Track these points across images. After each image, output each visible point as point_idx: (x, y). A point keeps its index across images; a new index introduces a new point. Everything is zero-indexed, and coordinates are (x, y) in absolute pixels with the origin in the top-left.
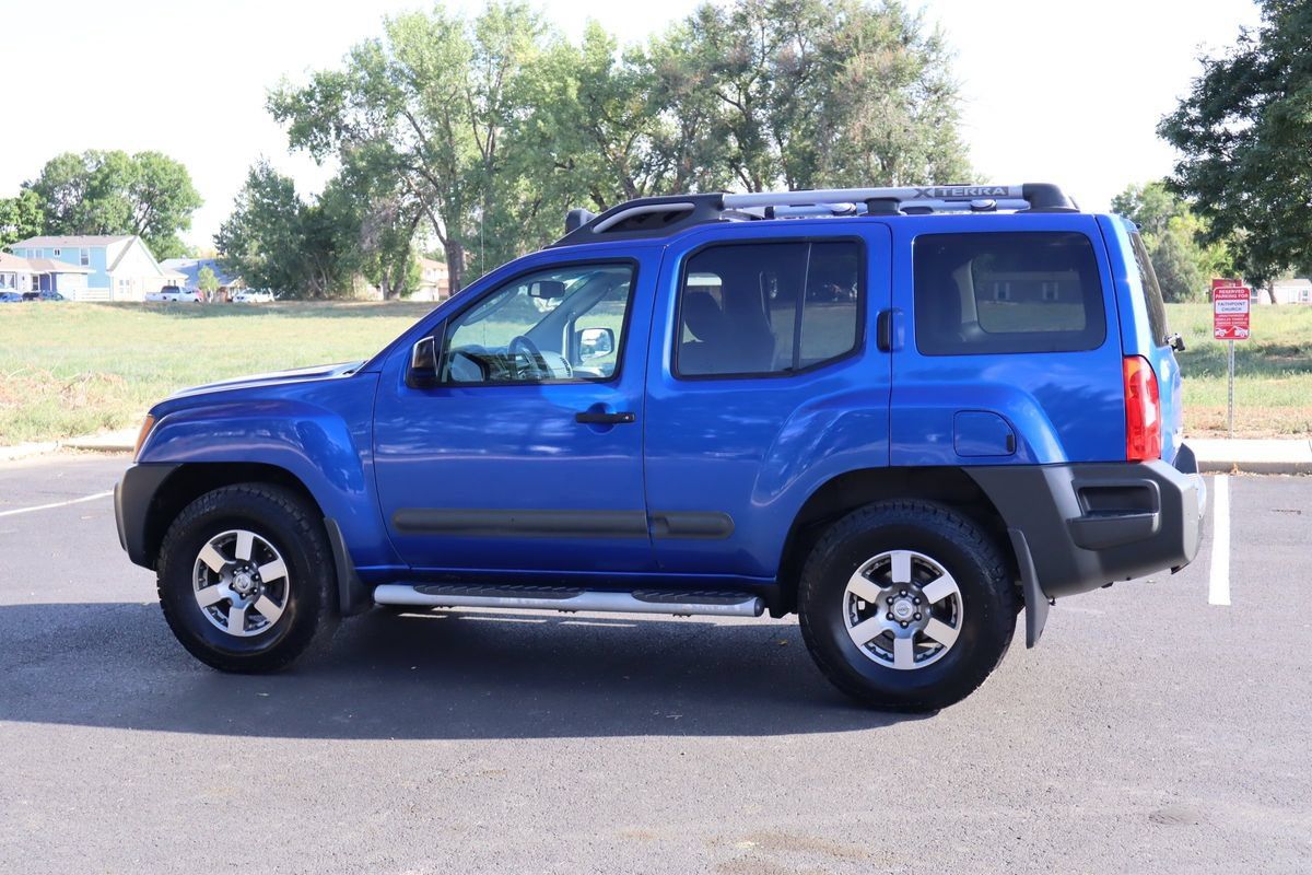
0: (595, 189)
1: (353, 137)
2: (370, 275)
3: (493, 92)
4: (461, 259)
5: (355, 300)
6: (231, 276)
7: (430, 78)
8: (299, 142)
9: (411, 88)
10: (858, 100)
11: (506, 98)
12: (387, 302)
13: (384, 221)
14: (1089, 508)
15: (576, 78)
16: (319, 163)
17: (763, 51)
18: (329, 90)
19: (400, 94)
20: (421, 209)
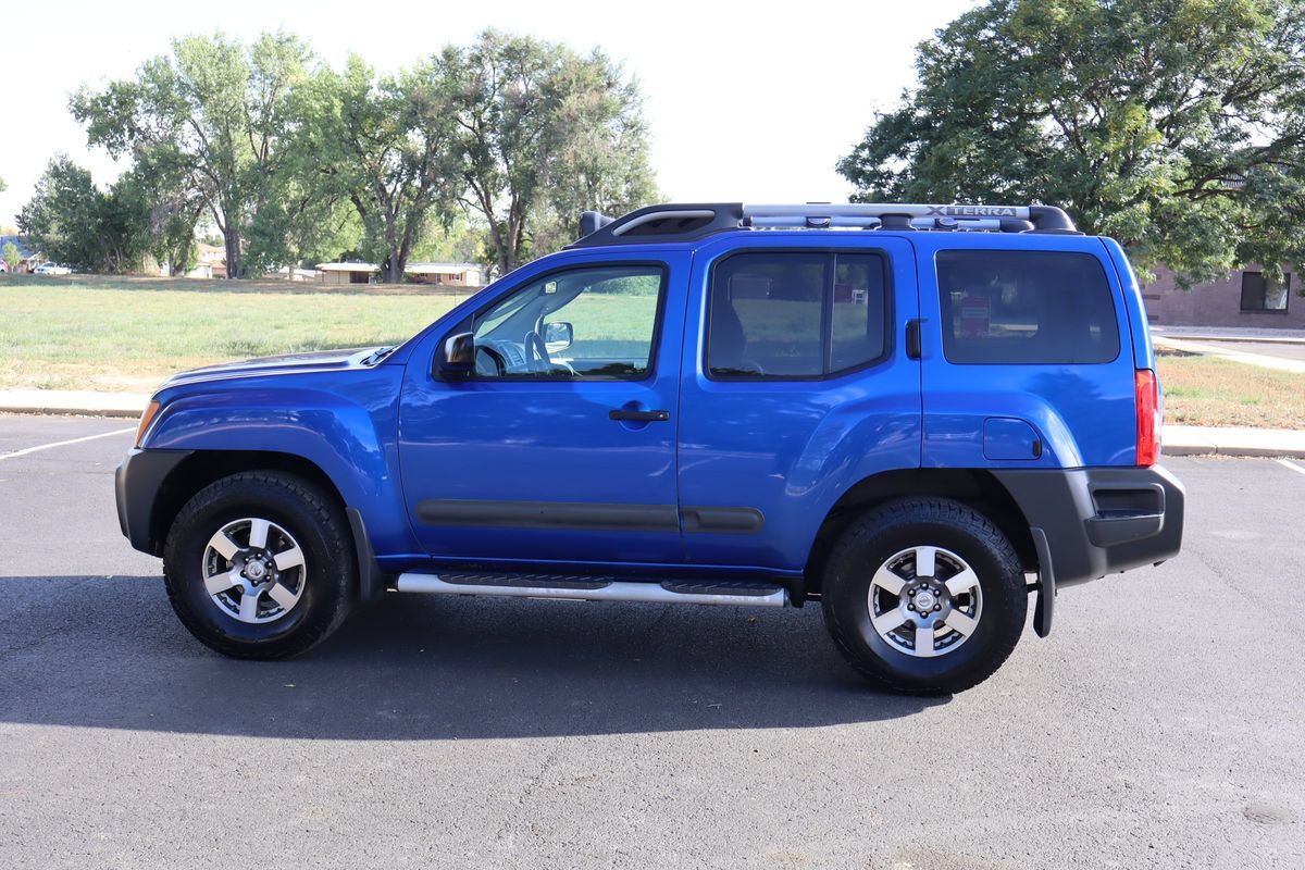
0: (353, 192)
1: (145, 138)
2: (158, 255)
3: (267, 107)
4: (238, 245)
5: (145, 275)
6: (32, 251)
7: (213, 92)
8: (97, 140)
9: (196, 99)
10: (571, 131)
11: (278, 112)
12: (173, 278)
13: (171, 211)
14: (1097, 509)
15: (341, 100)
16: (115, 158)
17: (493, 87)
18: (124, 97)
19: (187, 104)
20: (204, 201)
